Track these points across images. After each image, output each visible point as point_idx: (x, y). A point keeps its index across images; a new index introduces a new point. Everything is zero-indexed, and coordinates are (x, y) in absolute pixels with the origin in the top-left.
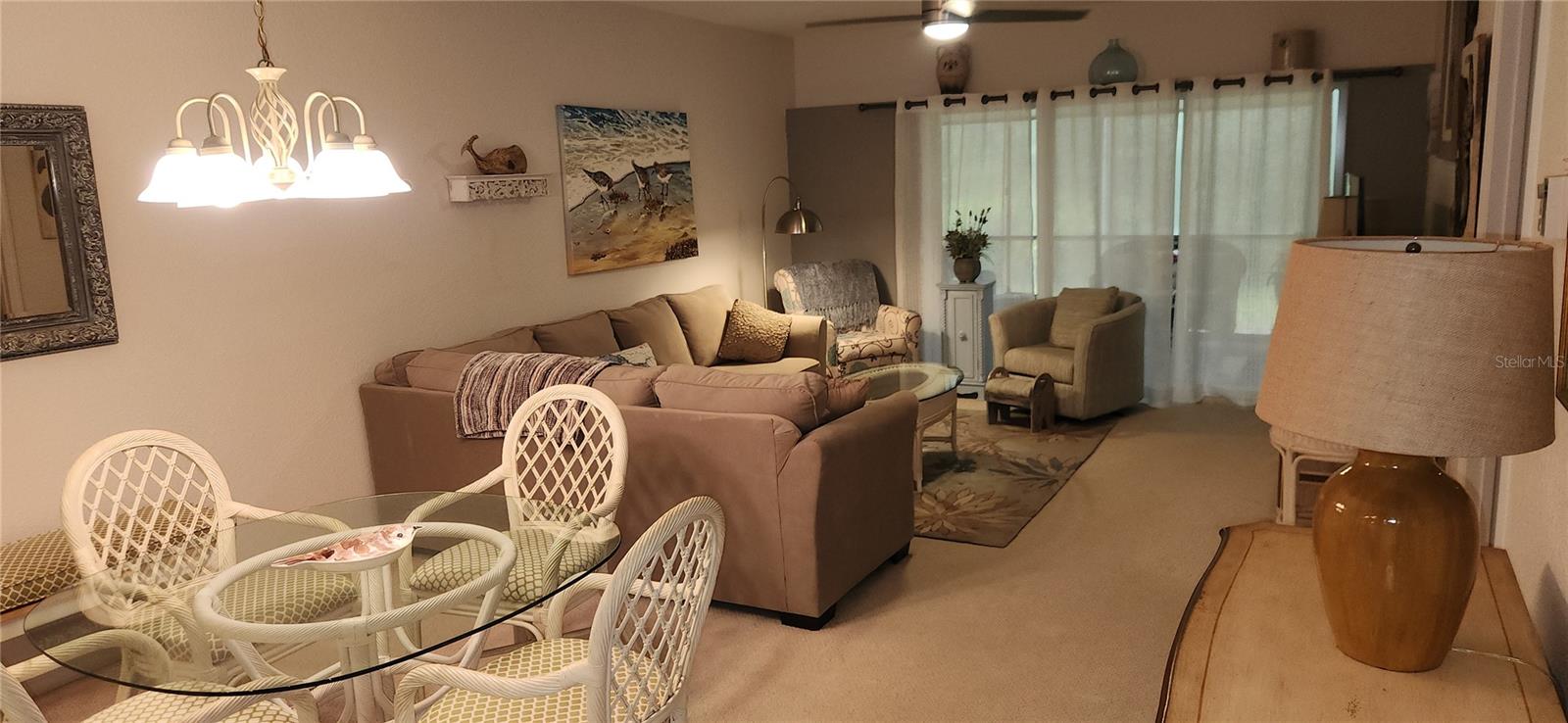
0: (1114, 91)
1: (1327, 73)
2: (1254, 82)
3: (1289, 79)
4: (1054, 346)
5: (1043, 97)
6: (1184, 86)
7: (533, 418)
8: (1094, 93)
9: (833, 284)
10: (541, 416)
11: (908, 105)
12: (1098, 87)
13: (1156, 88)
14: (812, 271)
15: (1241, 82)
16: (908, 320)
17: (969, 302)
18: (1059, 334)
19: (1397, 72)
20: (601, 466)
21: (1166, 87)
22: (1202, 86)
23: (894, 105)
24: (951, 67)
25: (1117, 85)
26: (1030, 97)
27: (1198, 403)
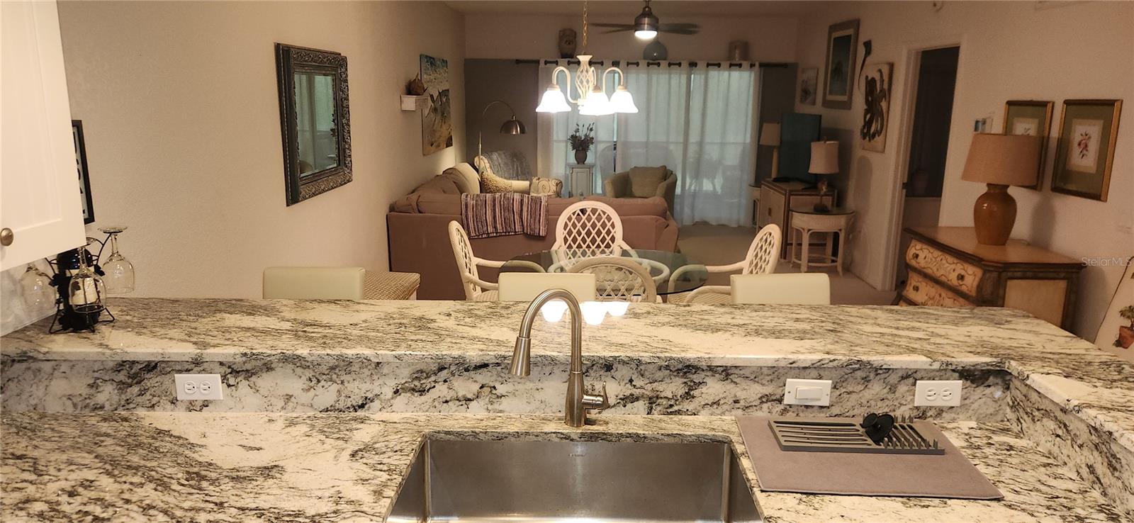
0: (659, 65)
1: (757, 64)
2: (725, 64)
3: (740, 66)
4: (635, 197)
5: (623, 64)
6: (693, 65)
7: (570, 219)
8: (649, 64)
9: (506, 164)
10: (574, 217)
11: (546, 63)
12: (651, 62)
13: (680, 64)
14: (495, 156)
15: (719, 65)
16: (557, 185)
17: (585, 174)
18: (636, 189)
19: (785, 66)
20: (608, 239)
21: (685, 64)
22: (702, 64)
23: (538, 62)
24: (569, 44)
25: (660, 61)
26: (616, 64)
27: (694, 225)
